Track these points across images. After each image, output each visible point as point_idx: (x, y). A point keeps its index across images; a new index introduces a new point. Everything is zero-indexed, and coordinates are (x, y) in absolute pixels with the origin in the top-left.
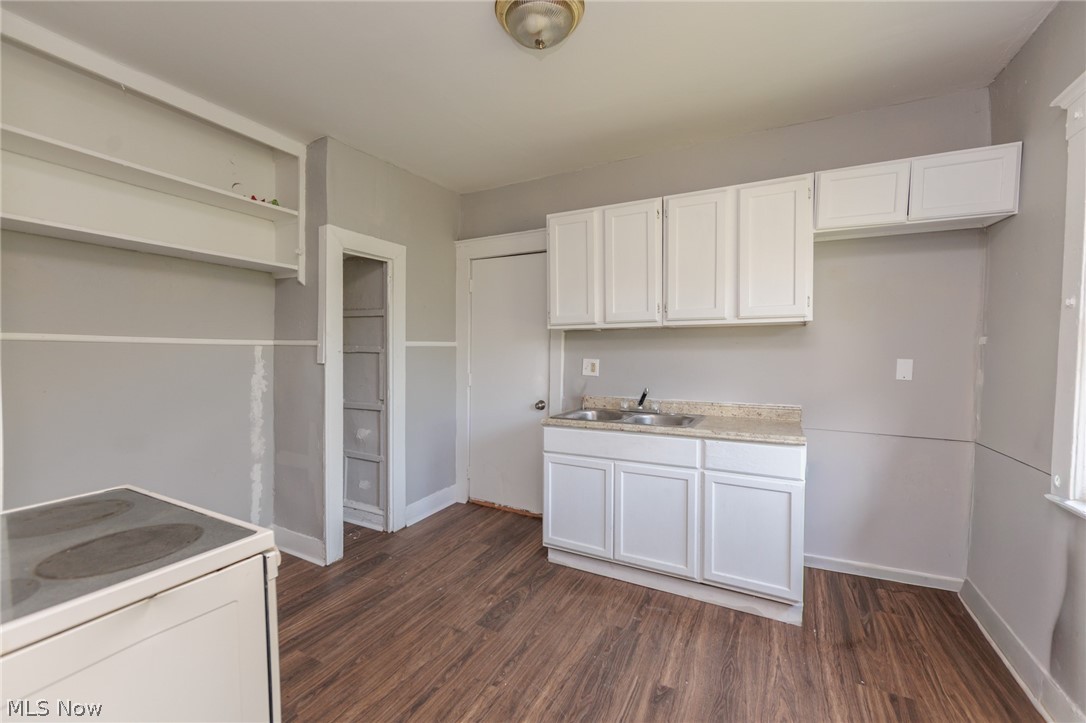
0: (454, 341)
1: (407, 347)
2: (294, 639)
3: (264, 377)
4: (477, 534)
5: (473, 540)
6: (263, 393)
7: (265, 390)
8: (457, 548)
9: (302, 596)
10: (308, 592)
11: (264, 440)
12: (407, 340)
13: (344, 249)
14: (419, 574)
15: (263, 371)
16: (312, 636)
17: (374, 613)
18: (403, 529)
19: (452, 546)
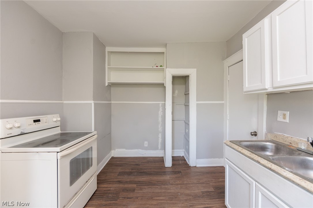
0: (223, 101)
1: (197, 104)
2: (139, 182)
3: (162, 112)
4: (215, 182)
5: (211, 184)
6: (161, 116)
7: (162, 115)
8: (203, 183)
9: (153, 172)
10: (155, 172)
11: (162, 128)
12: (197, 101)
13: (172, 74)
14: (180, 184)
15: (162, 110)
16: (143, 183)
17: (157, 187)
18: (195, 167)
19: (201, 181)
